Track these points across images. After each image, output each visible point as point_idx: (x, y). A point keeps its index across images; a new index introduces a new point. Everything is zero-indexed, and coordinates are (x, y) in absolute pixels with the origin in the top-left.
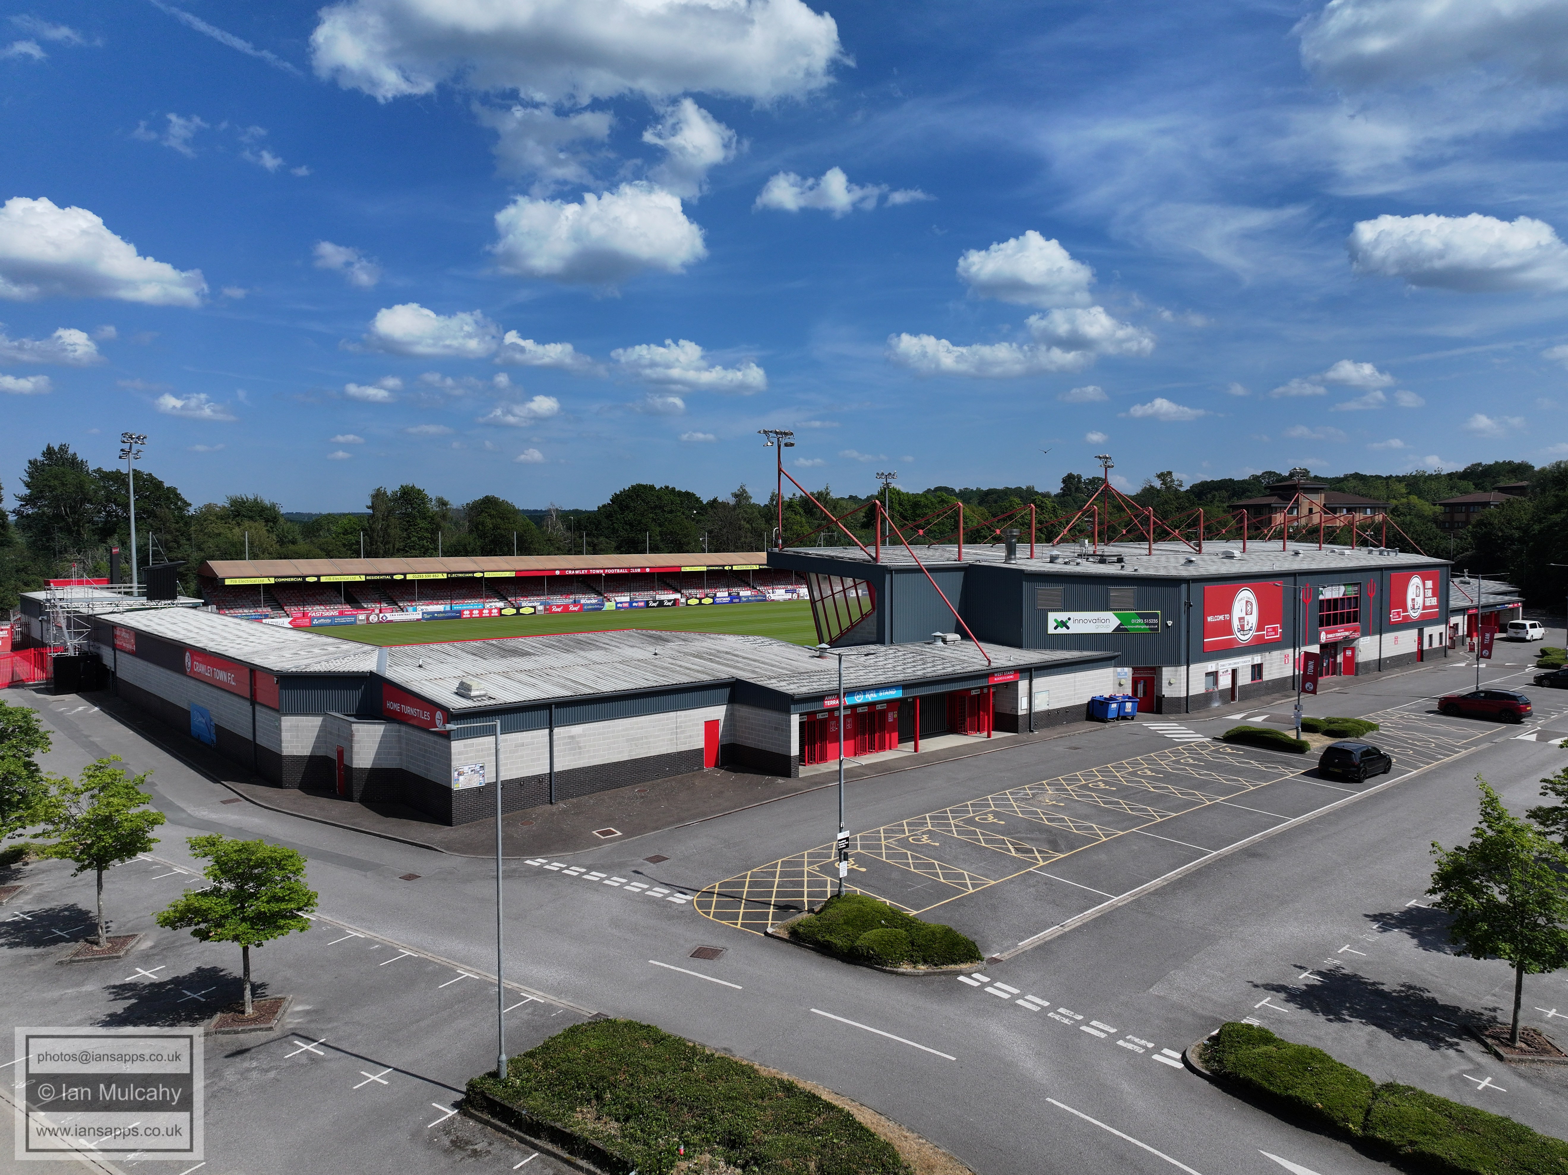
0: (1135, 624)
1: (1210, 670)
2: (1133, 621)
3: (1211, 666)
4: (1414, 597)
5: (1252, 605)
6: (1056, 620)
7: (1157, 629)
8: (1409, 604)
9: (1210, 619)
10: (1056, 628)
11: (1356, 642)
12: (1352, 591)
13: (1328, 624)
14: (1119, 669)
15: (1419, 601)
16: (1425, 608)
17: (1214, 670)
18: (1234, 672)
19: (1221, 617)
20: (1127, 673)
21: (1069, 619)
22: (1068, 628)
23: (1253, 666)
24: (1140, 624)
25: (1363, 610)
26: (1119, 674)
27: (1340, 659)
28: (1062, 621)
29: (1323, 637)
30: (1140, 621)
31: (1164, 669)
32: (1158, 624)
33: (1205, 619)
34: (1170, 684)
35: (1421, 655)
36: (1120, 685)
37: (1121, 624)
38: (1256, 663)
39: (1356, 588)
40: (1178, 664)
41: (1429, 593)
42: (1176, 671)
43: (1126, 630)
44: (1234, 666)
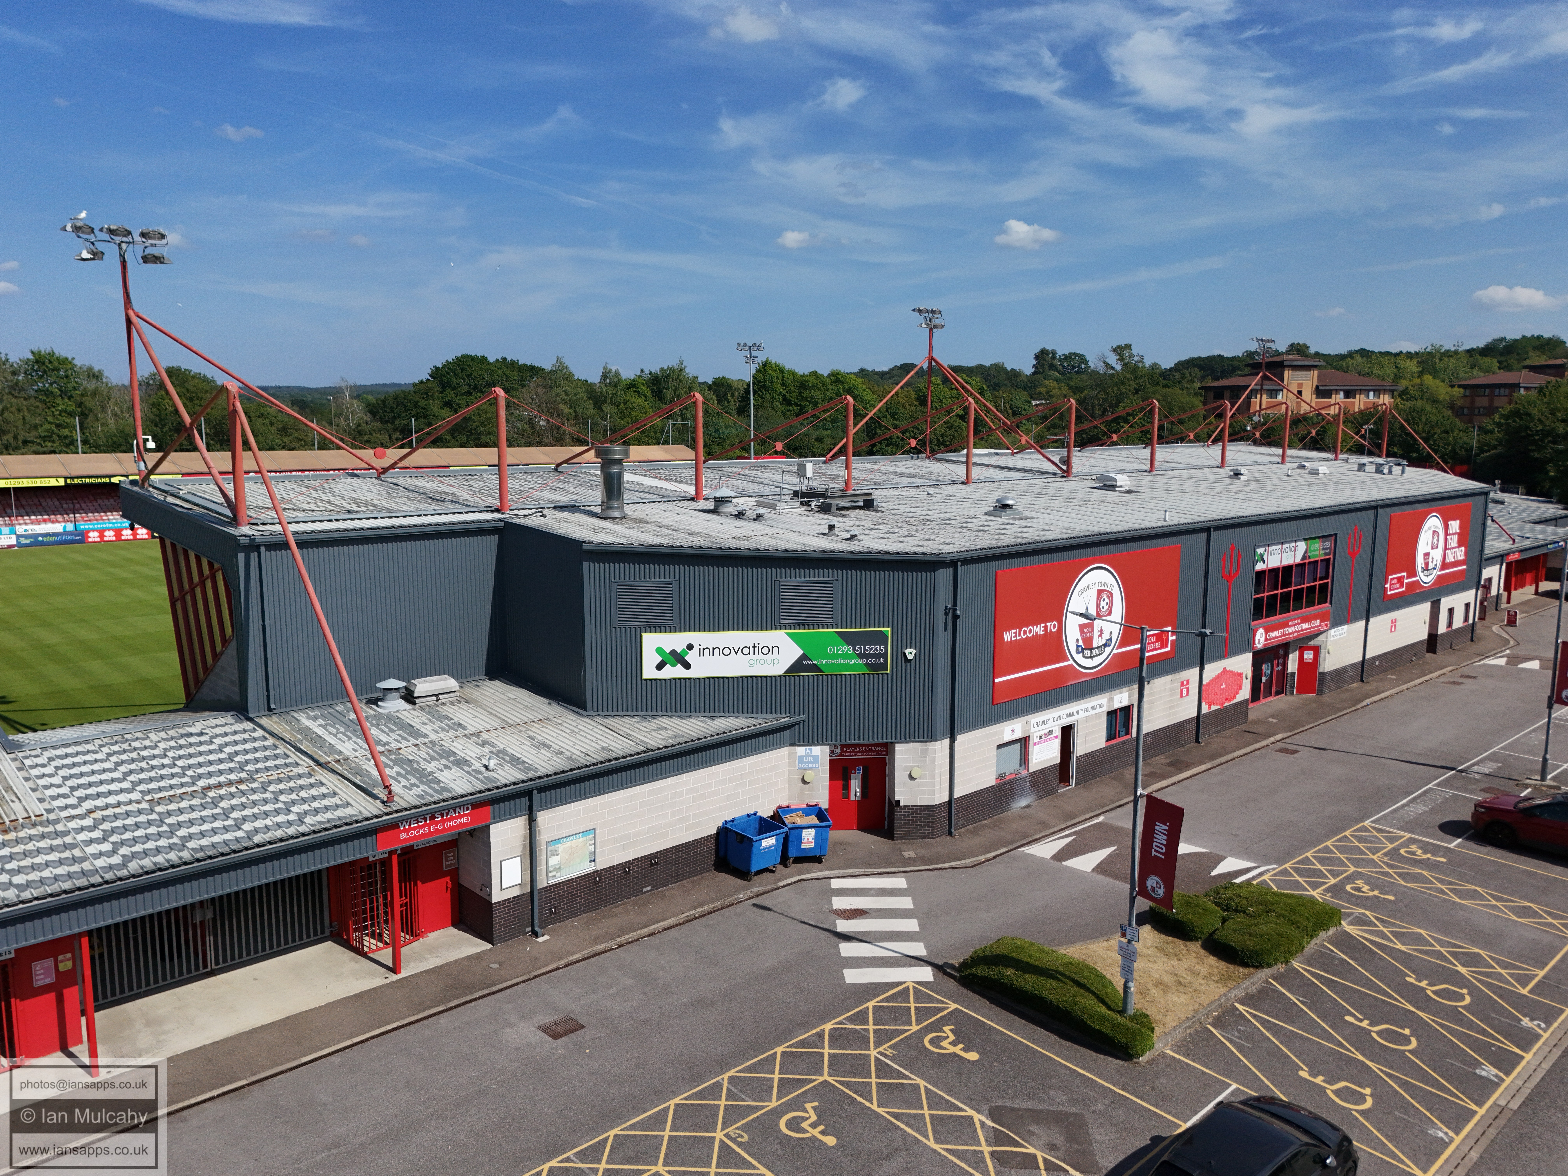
0: (835, 656)
1: (1008, 738)
2: (831, 650)
3: (1012, 729)
4: (1428, 549)
5: (1111, 596)
6: (659, 650)
7: (884, 666)
8: (1420, 561)
9: (1009, 636)
10: (660, 666)
11: (1321, 637)
12: (1318, 550)
13: (1271, 612)
14: (801, 750)
15: (1437, 556)
16: (1445, 565)
17: (1018, 735)
18: (1067, 733)
19: (1039, 629)
20: (821, 754)
21: (690, 647)
22: (687, 666)
23: (1111, 714)
24: (845, 656)
25: (1340, 582)
26: (800, 759)
27: (1292, 666)
28: (673, 653)
29: (1260, 639)
30: (846, 649)
31: (899, 748)
32: (885, 655)
33: (997, 637)
34: (911, 777)
35: (1432, 642)
36: (804, 782)
37: (804, 657)
38: (1117, 705)
39: (1328, 544)
40: (928, 735)
41: (1454, 541)
42: (925, 752)
43: (816, 668)
44: (1066, 722)
